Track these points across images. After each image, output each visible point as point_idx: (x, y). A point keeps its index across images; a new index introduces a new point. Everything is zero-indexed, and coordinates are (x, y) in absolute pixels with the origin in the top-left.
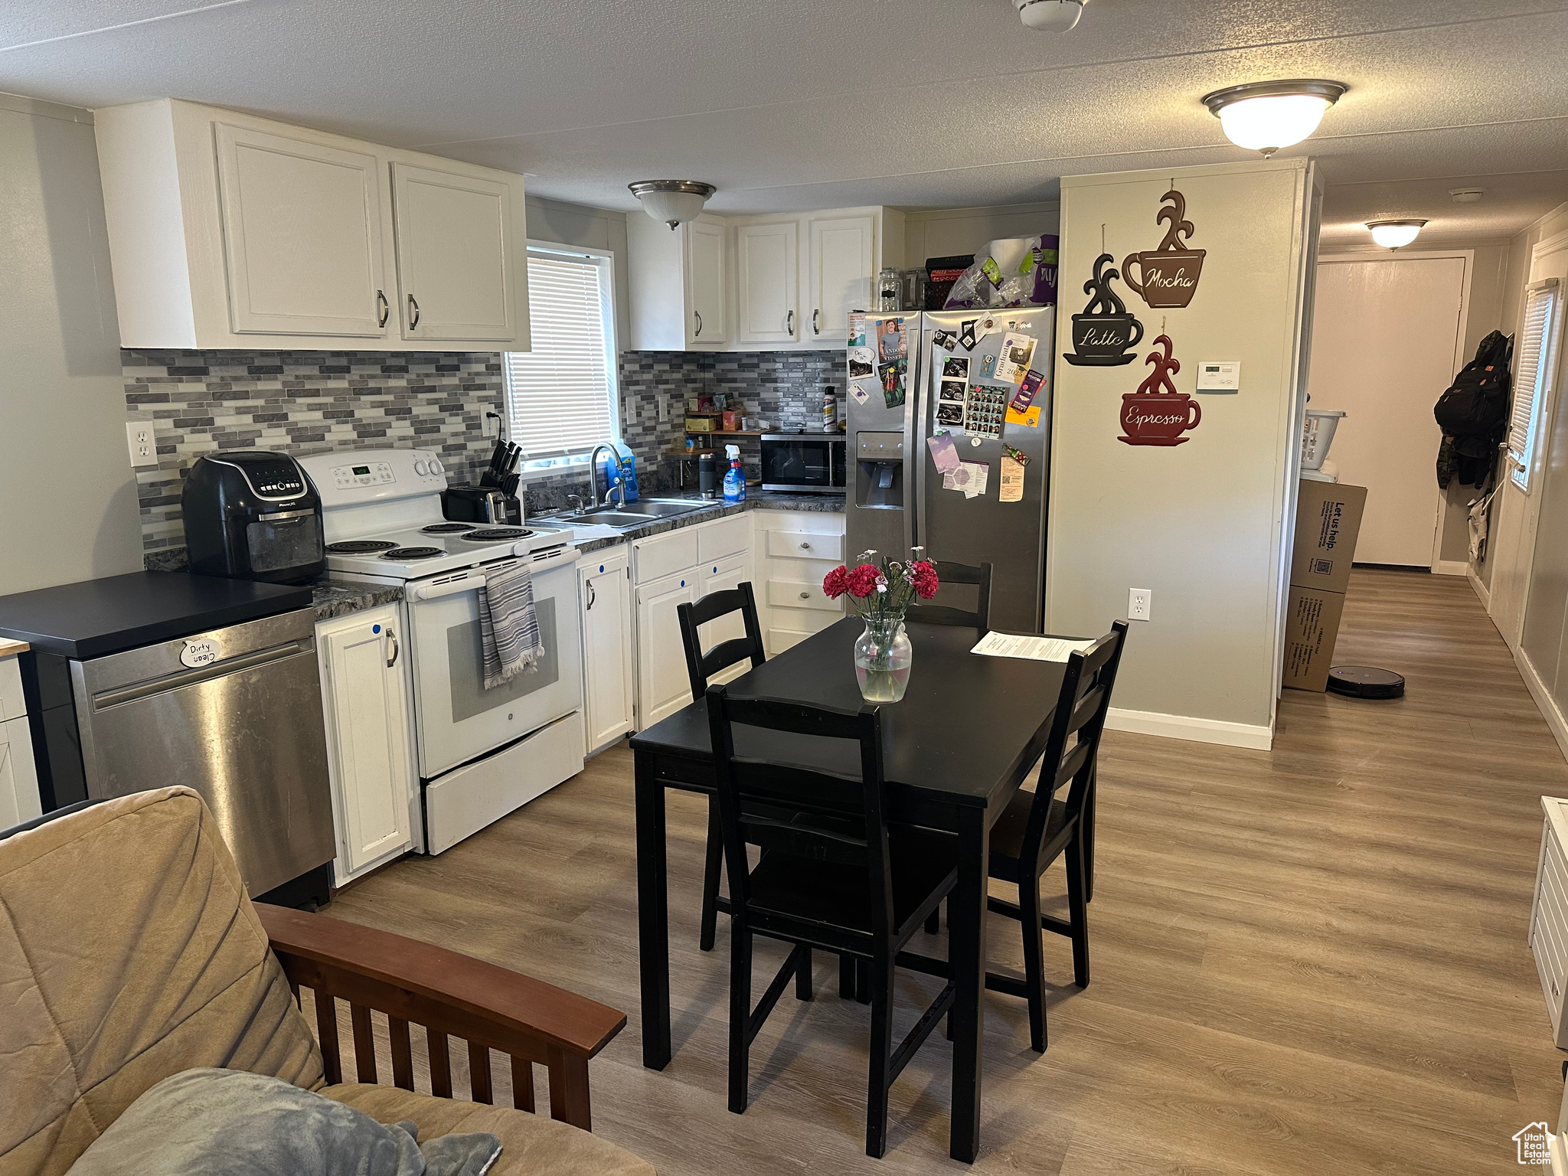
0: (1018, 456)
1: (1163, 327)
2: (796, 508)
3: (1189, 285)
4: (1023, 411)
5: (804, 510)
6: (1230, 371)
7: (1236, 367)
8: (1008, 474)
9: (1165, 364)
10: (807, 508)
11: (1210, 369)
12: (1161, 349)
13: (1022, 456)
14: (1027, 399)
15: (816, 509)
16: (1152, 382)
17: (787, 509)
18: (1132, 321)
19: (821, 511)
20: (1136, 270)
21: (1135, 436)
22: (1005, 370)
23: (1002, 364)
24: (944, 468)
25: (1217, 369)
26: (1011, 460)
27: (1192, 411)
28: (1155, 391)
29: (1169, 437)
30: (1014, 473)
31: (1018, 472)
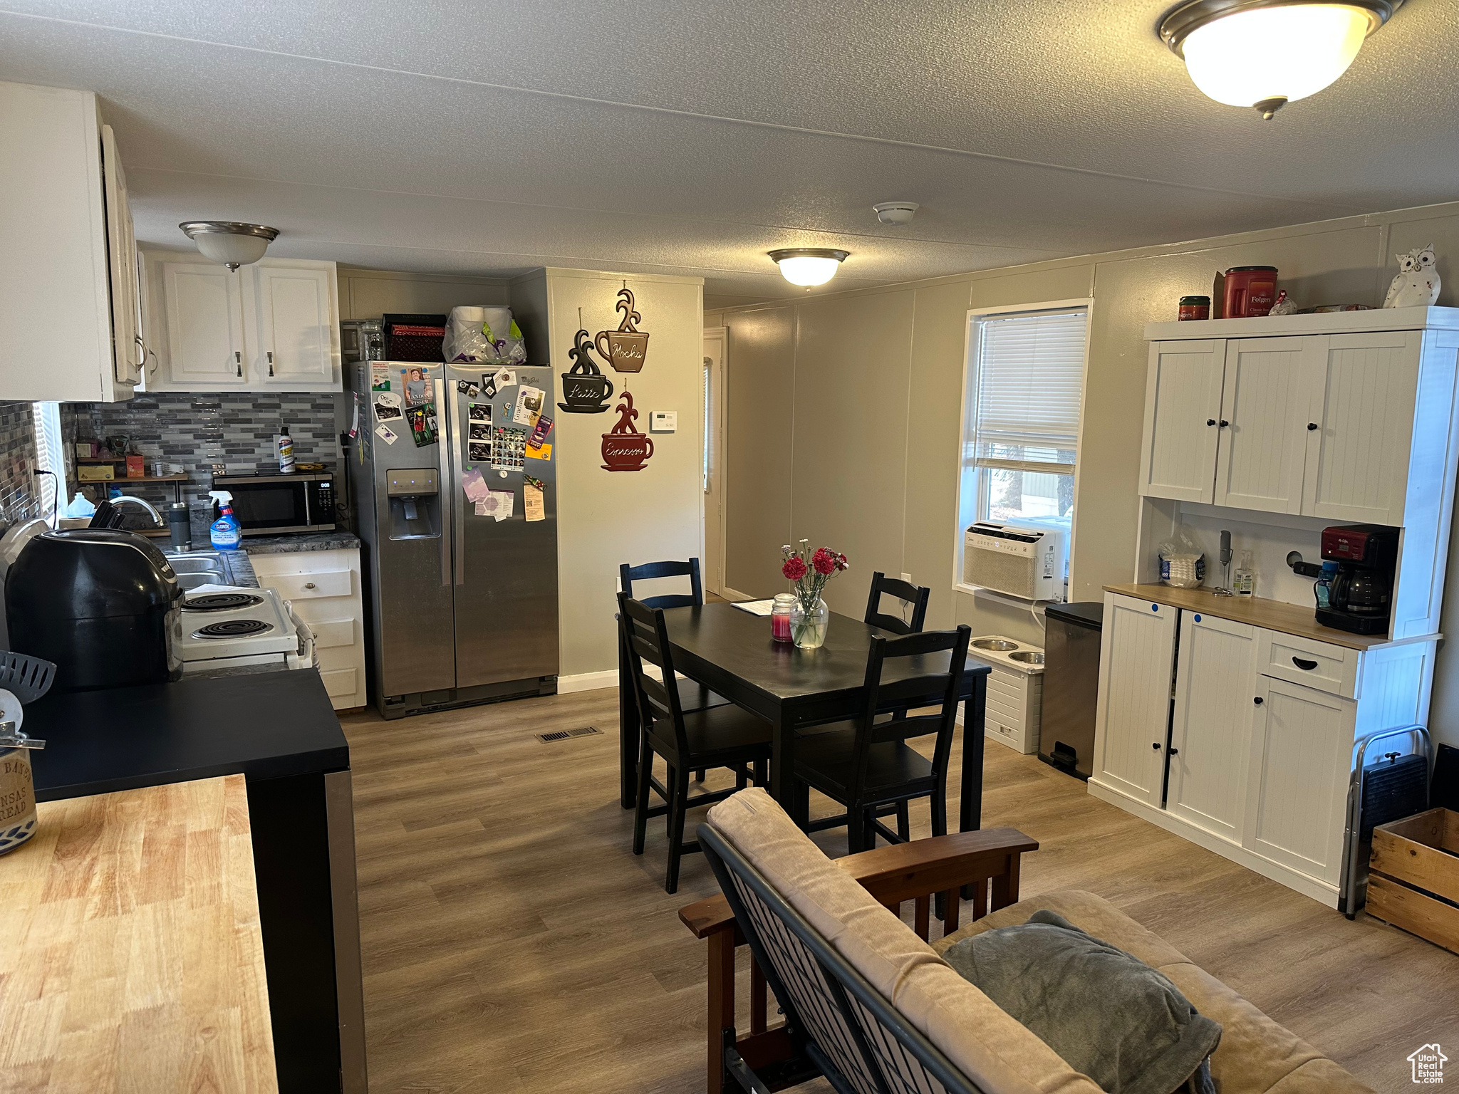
0: (538, 484)
1: (625, 386)
2: (297, 550)
3: (640, 357)
4: (539, 448)
5: (307, 550)
6: (670, 417)
7: (674, 415)
8: (530, 499)
9: (628, 412)
10: (310, 548)
11: (659, 416)
12: (625, 401)
13: (541, 483)
14: (541, 438)
15: (321, 548)
16: (621, 425)
17: (286, 551)
18: (605, 381)
19: (327, 549)
20: (604, 342)
21: (614, 464)
22: (522, 415)
23: (519, 411)
24: (475, 498)
25: (663, 416)
26: (532, 487)
27: (648, 445)
28: (623, 431)
29: (634, 464)
30: (534, 498)
31: (538, 496)
